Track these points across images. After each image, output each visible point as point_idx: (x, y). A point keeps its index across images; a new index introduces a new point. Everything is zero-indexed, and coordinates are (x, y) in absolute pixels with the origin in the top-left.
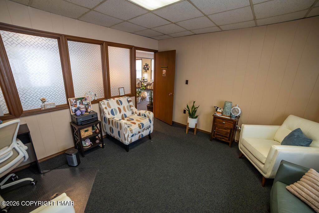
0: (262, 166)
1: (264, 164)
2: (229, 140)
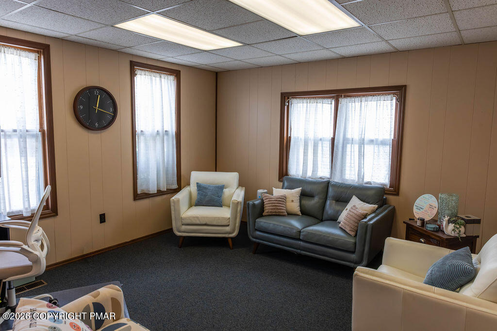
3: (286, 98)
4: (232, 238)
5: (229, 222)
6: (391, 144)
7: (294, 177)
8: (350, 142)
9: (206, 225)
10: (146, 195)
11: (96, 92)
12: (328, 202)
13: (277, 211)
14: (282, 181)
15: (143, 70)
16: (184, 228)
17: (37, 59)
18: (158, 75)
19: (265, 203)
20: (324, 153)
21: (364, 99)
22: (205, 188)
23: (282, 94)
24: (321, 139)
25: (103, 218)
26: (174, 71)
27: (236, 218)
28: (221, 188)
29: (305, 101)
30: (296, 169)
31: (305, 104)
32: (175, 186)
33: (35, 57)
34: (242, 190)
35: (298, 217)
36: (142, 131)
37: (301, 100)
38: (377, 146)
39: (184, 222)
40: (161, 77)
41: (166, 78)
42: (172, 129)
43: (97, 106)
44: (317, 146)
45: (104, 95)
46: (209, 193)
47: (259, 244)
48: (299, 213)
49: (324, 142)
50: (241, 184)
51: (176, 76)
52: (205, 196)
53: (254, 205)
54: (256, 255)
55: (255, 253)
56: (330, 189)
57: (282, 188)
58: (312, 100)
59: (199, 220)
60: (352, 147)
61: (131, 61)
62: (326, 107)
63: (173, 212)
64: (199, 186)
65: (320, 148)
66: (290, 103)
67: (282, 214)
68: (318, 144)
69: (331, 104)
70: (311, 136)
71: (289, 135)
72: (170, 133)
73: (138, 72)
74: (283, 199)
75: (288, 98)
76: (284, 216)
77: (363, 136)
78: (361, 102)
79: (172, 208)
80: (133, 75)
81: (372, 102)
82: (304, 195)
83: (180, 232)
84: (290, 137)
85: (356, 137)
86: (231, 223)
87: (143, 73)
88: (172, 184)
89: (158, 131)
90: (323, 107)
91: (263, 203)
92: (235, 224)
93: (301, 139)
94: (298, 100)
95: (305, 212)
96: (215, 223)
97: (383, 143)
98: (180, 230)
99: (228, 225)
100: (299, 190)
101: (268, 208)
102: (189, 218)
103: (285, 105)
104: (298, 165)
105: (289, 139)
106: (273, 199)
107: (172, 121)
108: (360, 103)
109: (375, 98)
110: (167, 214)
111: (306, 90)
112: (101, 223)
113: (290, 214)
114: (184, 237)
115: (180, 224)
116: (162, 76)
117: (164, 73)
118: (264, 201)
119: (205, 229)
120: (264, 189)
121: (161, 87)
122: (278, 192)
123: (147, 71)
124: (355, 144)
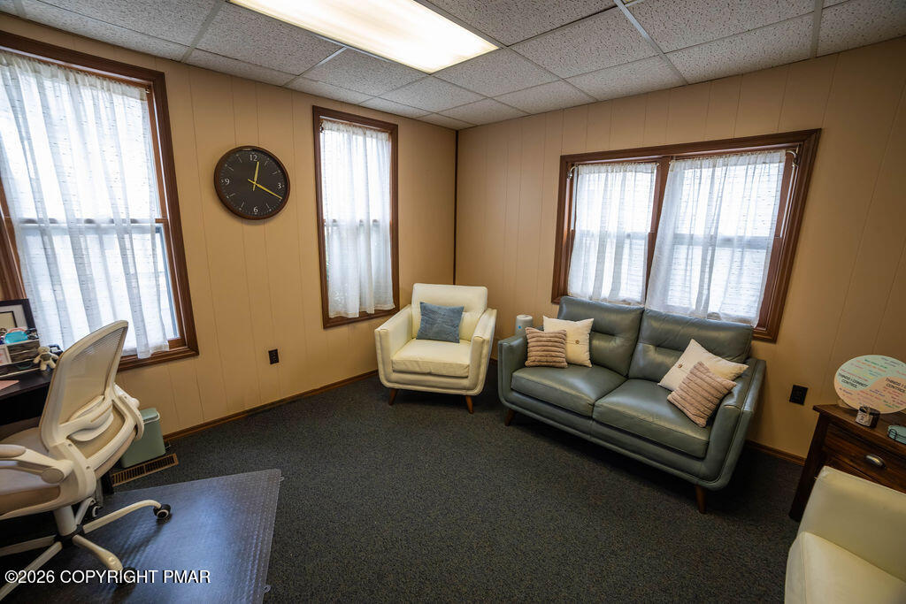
3: (570, 164)
4: (471, 396)
5: (468, 372)
6: (771, 246)
7: (579, 298)
8: (686, 240)
9: (430, 374)
10: (343, 321)
11: (253, 157)
12: (640, 346)
13: (550, 359)
14: (558, 303)
15: (335, 122)
16: (395, 376)
17: (145, 98)
18: (360, 131)
19: (530, 345)
20: (633, 259)
21: (720, 161)
22: (433, 312)
23: (563, 158)
24: (629, 236)
25: (274, 357)
26: (387, 125)
27: (479, 366)
28: (458, 312)
29: (603, 168)
30: (582, 284)
31: (603, 175)
32: (390, 306)
33: (141, 95)
34: (490, 315)
35: (586, 370)
36: (334, 221)
37: (596, 168)
38: (740, 250)
39: (396, 367)
40: (365, 134)
41: (374, 135)
42: (384, 217)
43: (256, 179)
44: (623, 248)
45: (268, 161)
46: (439, 321)
47: (516, 412)
48: (588, 363)
49: (634, 241)
50: (491, 304)
51: (391, 134)
52: (432, 324)
53: (511, 348)
54: (511, 428)
55: (509, 424)
56: (645, 324)
57: (559, 317)
58: (617, 167)
59: (419, 366)
60: (690, 251)
61: (313, 107)
62: (641, 180)
63: (379, 351)
64: (425, 310)
65: (626, 251)
66: (575, 175)
67: (558, 364)
68: (623, 243)
69: (652, 172)
70: (612, 229)
71: (572, 228)
72: (381, 223)
73: (326, 125)
74: (561, 338)
75: (573, 165)
76: (562, 368)
77: (713, 230)
78: (714, 166)
79: (378, 345)
80: (317, 129)
81: (738, 167)
82: (596, 331)
83: (389, 381)
84: (574, 231)
85: (700, 232)
86: (470, 375)
87: (335, 126)
88: (385, 303)
89: (361, 221)
90: (637, 178)
91: (526, 344)
92: (478, 375)
93: (593, 235)
94: (591, 167)
95: (597, 361)
96: (444, 373)
97: (752, 244)
98: (389, 379)
99: (467, 377)
100: (588, 322)
101: (534, 354)
102: (404, 362)
103: (567, 177)
104: (585, 279)
105: (572, 235)
106: (544, 339)
107: (384, 206)
108: (711, 169)
109: (745, 158)
110: (371, 352)
111: (606, 149)
112: (271, 363)
113: (573, 365)
114: (397, 390)
115: (390, 369)
116: (368, 132)
117: (371, 129)
118: (529, 341)
119: (429, 381)
120: (528, 314)
121: (366, 150)
122: (553, 325)
123: (342, 123)
124: (696, 245)
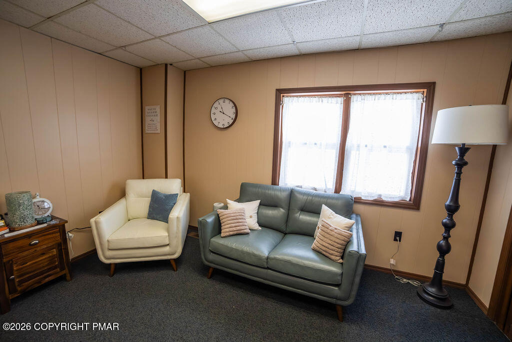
0: (167, 249)
1: (168, 245)
2: (62, 269)
